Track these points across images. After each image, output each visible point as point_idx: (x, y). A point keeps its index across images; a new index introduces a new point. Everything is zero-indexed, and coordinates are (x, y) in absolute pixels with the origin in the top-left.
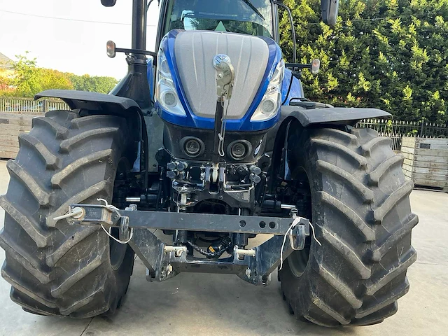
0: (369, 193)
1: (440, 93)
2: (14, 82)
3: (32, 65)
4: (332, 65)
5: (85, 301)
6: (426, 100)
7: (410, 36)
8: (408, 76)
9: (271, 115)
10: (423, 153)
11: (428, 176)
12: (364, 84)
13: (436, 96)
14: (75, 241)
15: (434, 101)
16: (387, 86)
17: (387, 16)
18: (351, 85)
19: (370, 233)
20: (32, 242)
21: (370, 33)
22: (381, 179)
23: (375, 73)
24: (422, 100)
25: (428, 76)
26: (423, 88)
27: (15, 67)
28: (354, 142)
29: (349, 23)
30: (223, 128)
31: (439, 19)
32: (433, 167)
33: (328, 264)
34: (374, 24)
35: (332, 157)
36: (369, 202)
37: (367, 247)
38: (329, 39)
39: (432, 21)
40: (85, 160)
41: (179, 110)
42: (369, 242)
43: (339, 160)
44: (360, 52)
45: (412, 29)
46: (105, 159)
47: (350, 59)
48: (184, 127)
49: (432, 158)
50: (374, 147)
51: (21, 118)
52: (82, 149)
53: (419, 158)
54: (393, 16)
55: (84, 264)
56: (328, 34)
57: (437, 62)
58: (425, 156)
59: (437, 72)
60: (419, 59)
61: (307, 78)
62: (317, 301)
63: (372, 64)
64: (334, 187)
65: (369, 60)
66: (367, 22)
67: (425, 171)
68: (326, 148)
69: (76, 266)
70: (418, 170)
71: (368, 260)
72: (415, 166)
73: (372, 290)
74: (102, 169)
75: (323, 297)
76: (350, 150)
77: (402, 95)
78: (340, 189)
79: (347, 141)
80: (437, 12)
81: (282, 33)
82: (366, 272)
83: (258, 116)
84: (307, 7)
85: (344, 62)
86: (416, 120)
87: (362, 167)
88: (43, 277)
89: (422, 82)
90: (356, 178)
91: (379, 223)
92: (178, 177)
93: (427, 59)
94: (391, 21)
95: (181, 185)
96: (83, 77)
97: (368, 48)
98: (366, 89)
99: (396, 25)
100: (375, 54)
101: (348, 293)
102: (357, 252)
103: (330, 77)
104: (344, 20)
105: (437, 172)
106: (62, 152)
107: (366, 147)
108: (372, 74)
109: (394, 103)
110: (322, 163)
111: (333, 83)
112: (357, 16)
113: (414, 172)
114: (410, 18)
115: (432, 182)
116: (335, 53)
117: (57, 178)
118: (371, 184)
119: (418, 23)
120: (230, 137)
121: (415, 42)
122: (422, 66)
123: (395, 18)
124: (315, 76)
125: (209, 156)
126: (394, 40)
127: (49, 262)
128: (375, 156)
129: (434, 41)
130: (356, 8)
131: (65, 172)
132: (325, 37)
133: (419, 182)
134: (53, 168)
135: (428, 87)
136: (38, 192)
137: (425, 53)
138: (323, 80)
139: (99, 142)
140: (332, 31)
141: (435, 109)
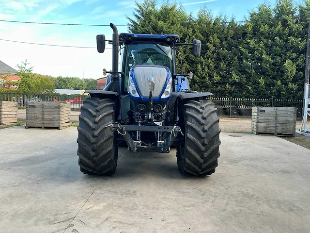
0: (203, 121)
1: (281, 81)
2: (17, 84)
3: (28, 72)
4: (216, 67)
5: (106, 163)
6: (274, 86)
7: (261, 49)
8: (262, 72)
9: (168, 96)
10: (261, 115)
11: (265, 127)
12: (235, 78)
13: (279, 83)
14: (104, 140)
15: (278, 86)
16: (250, 78)
17: (247, 37)
18: (228, 79)
19: (203, 135)
20: (90, 141)
21: (237, 48)
22: (207, 117)
23: (242, 71)
24: (271, 85)
25: (274, 71)
26: (271, 78)
27: (18, 74)
28: (199, 105)
29: (224, 43)
30: (152, 101)
31: (277, 38)
32: (268, 122)
33: (190, 146)
34: (240, 43)
35: (191, 110)
36: (203, 124)
37: (203, 140)
38: (213, 53)
39: (273, 40)
40: (106, 114)
41: (137, 95)
42: (203, 138)
43: (194, 111)
44: (232, 59)
45: (262, 45)
46: (112, 113)
47: (227, 63)
48: (139, 101)
49: (267, 117)
50: (206, 106)
51: (42, 104)
52: (104, 110)
53: (260, 118)
54: (250, 37)
55: (106, 148)
56: (212, 50)
57: (278, 63)
58: (263, 117)
59: (279, 69)
60: (267, 62)
61: (202, 75)
62: (187, 160)
63: (241, 66)
64: (191, 120)
65: (238, 64)
66: (235, 42)
67: (263, 124)
68: (189, 107)
69: (103, 149)
70: (260, 124)
71: (204, 144)
72: (258, 122)
73: (206, 155)
74: (111, 117)
75: (189, 159)
76: (198, 108)
77: (259, 83)
78: (193, 120)
79: (197, 104)
80: (276, 34)
81: (185, 50)
82: (203, 148)
83: (164, 96)
84: (200, 34)
85: (223, 65)
86: (269, 98)
87: (201, 113)
88: (92, 154)
89: (271, 75)
90: (199, 117)
91: (206, 131)
92: (137, 118)
93: (272, 61)
94: (249, 41)
95: (138, 120)
96: (58, 78)
97: (236, 57)
98: (237, 80)
99: (252, 42)
100: (241, 60)
101: (198, 157)
102: (200, 141)
103: (215, 74)
104: (222, 41)
105: (270, 125)
106: (97, 111)
107: (203, 106)
108: (240, 71)
109: (255, 88)
110: (187, 112)
111: (217, 78)
112: (229, 38)
113: (257, 126)
114: (260, 38)
115: (268, 131)
116: (218, 60)
117: (97, 120)
118: (204, 118)
119: (265, 41)
120: (154, 104)
121: (264, 52)
122: (269, 65)
123: (251, 38)
124: (206, 75)
125: (148, 111)
126: (252, 51)
127: (95, 148)
128: (206, 109)
129: (275, 51)
130: (229, 33)
131: (99, 118)
132: (211, 51)
133: (260, 131)
134: (95, 117)
135: (274, 78)
136: (91, 124)
137: (270, 58)
138: (211, 76)
139: (109, 108)
140: (214, 48)
141: (279, 91)
